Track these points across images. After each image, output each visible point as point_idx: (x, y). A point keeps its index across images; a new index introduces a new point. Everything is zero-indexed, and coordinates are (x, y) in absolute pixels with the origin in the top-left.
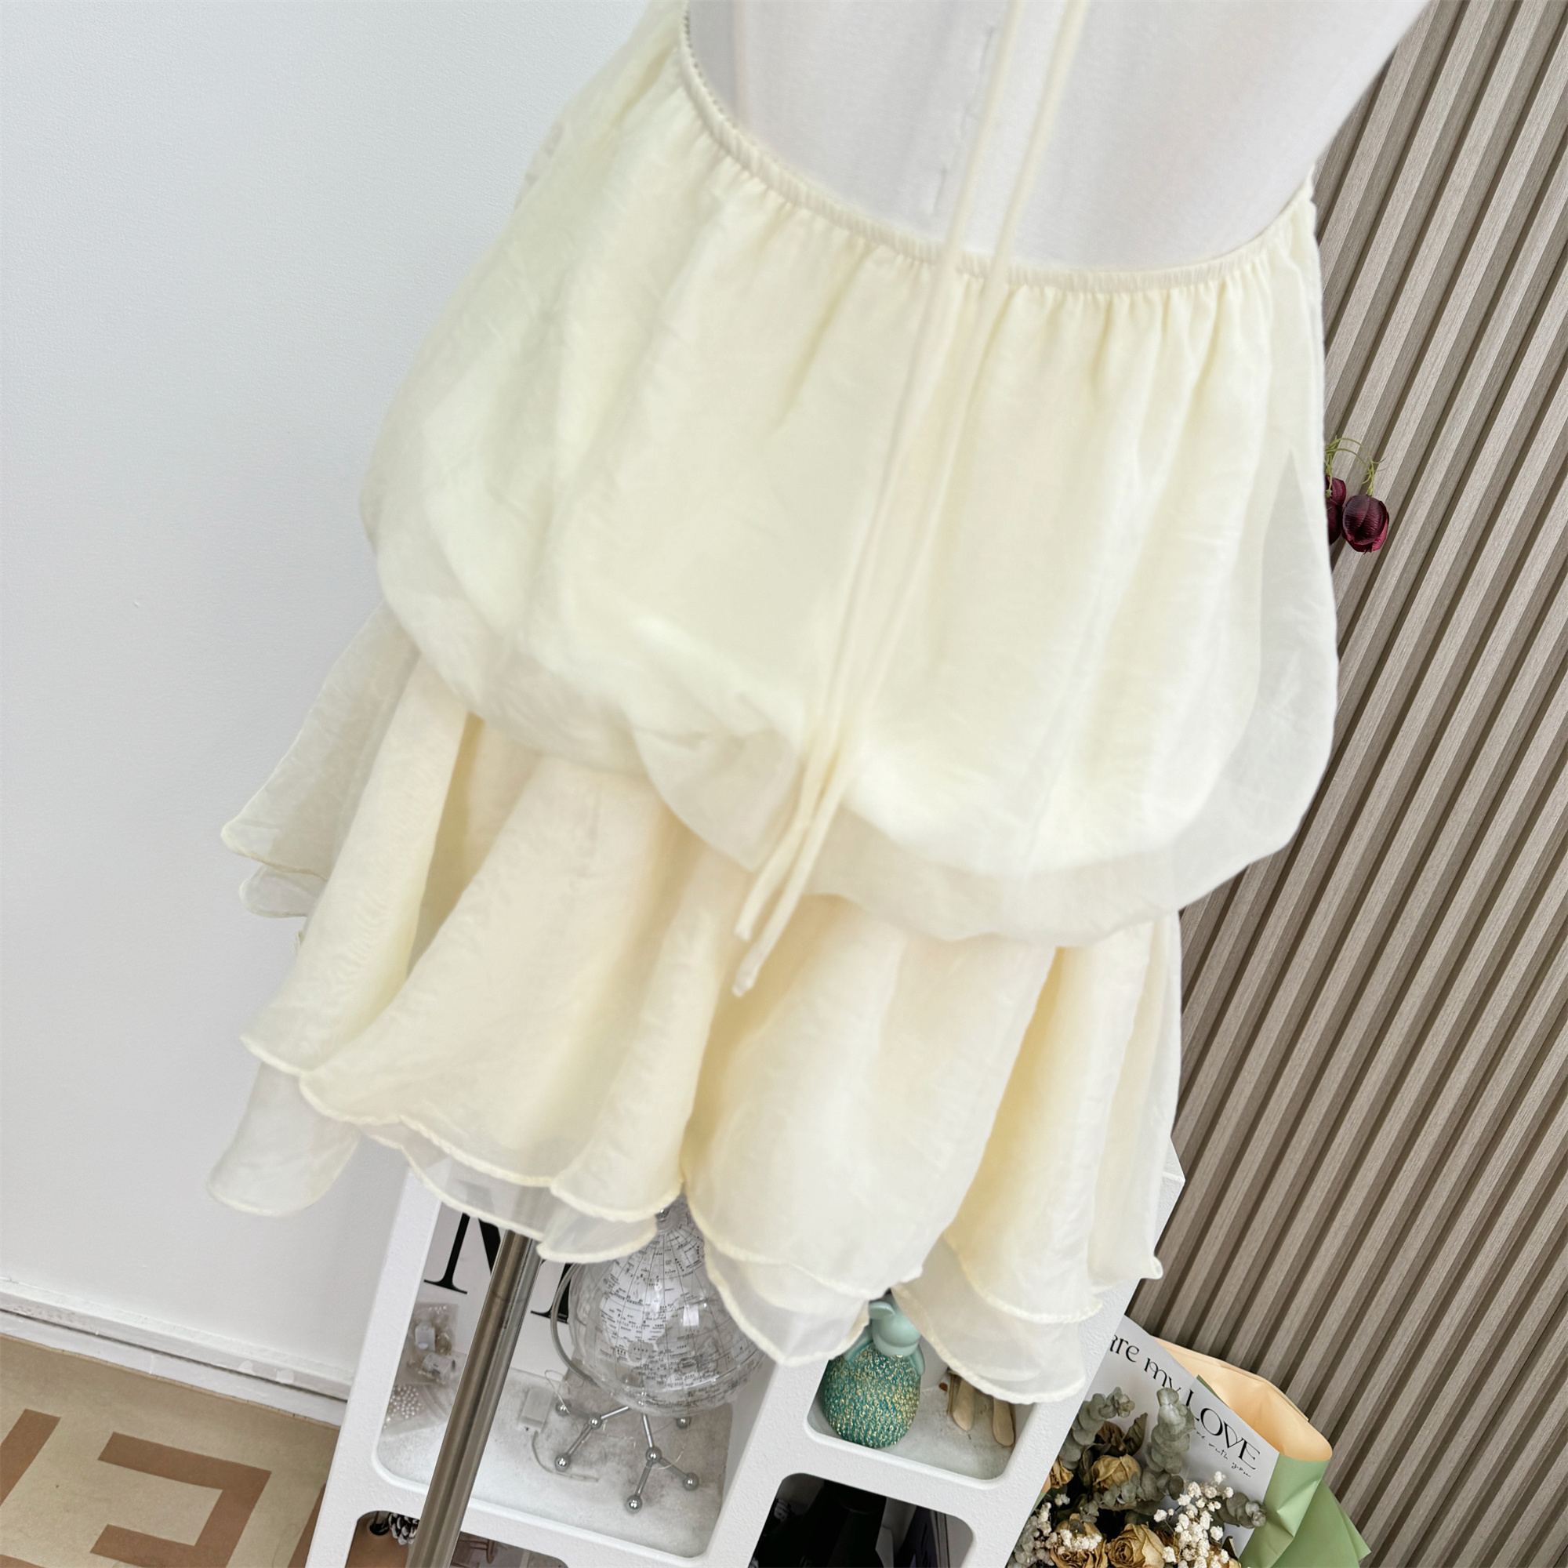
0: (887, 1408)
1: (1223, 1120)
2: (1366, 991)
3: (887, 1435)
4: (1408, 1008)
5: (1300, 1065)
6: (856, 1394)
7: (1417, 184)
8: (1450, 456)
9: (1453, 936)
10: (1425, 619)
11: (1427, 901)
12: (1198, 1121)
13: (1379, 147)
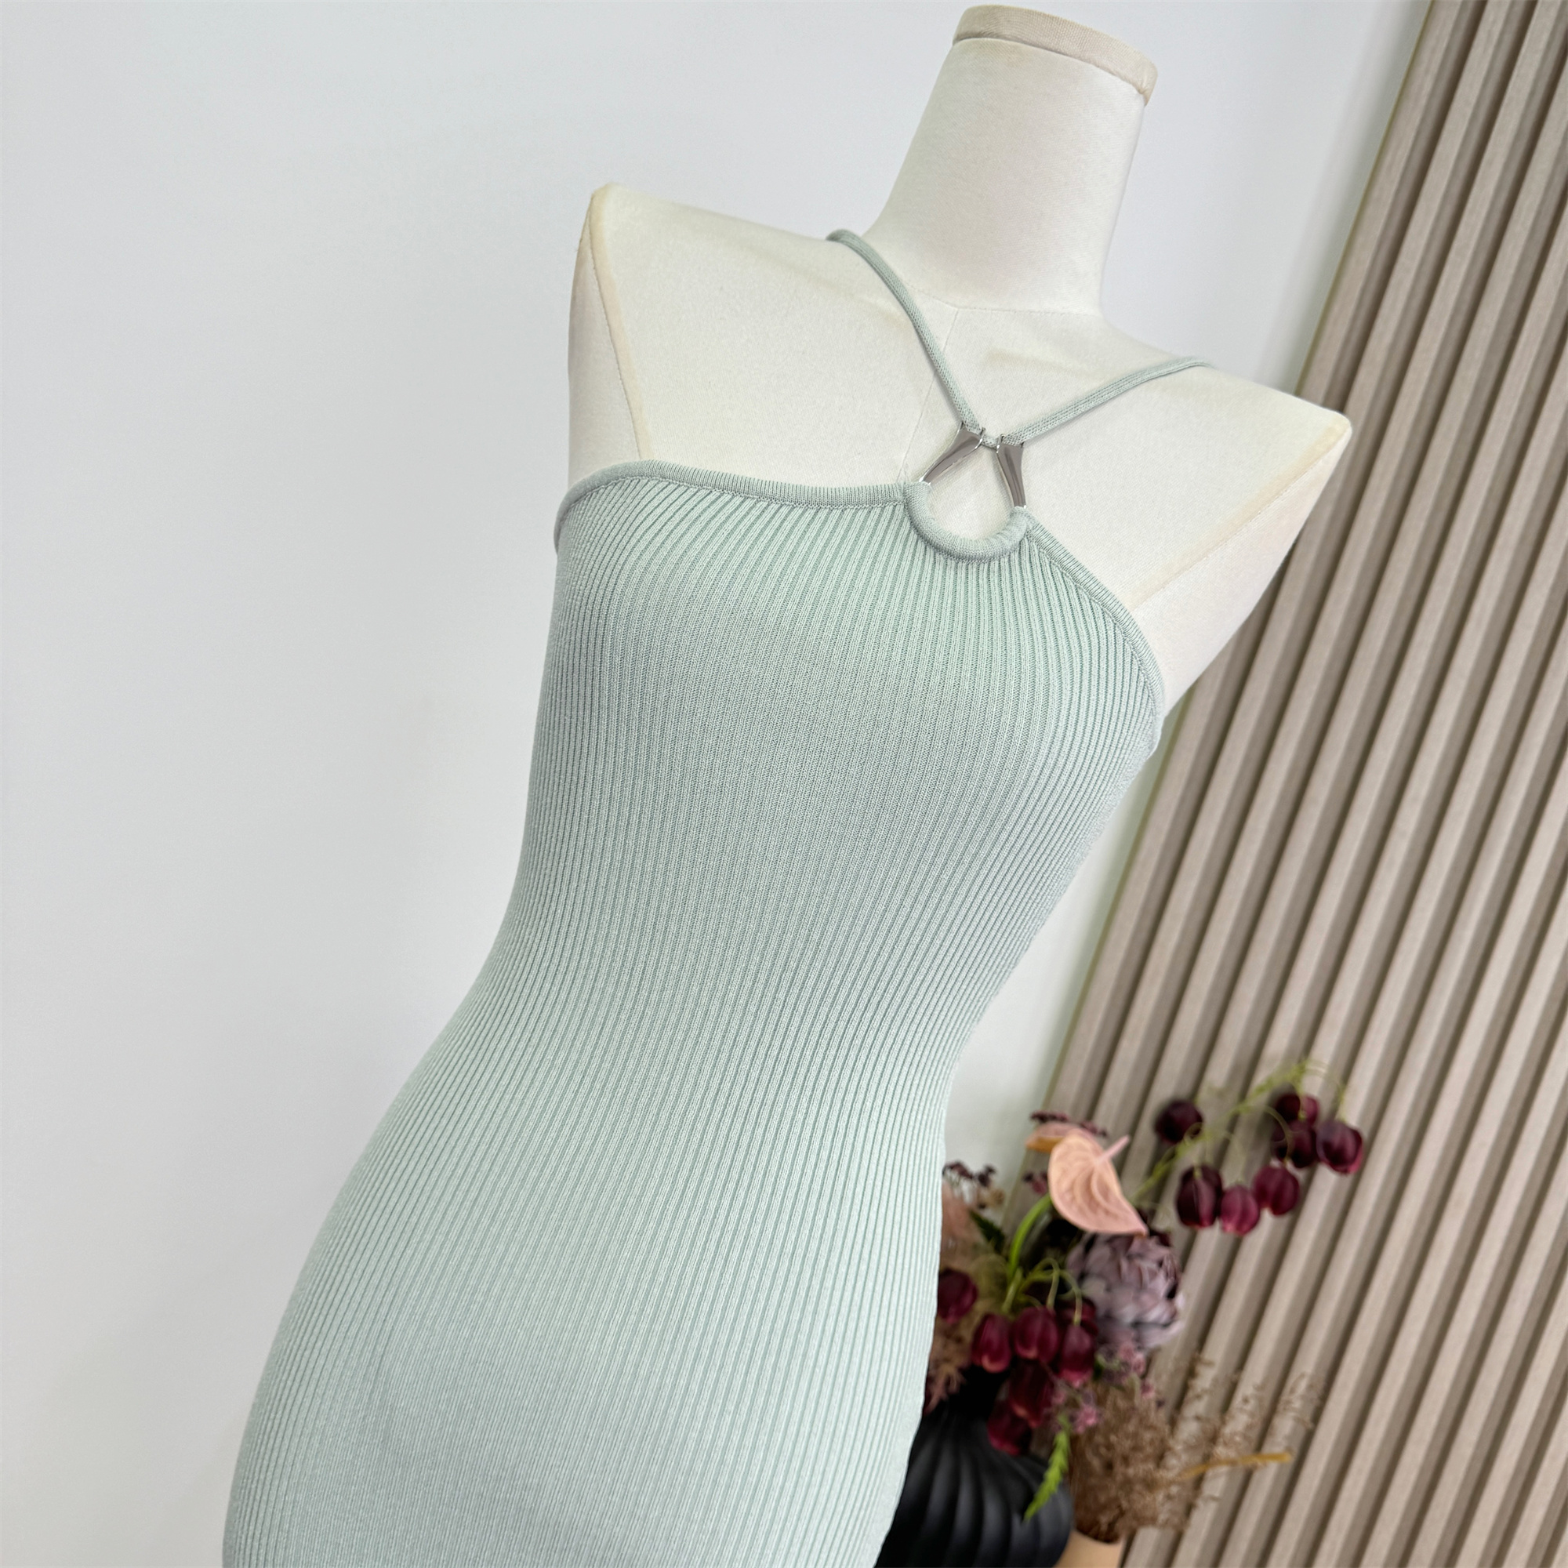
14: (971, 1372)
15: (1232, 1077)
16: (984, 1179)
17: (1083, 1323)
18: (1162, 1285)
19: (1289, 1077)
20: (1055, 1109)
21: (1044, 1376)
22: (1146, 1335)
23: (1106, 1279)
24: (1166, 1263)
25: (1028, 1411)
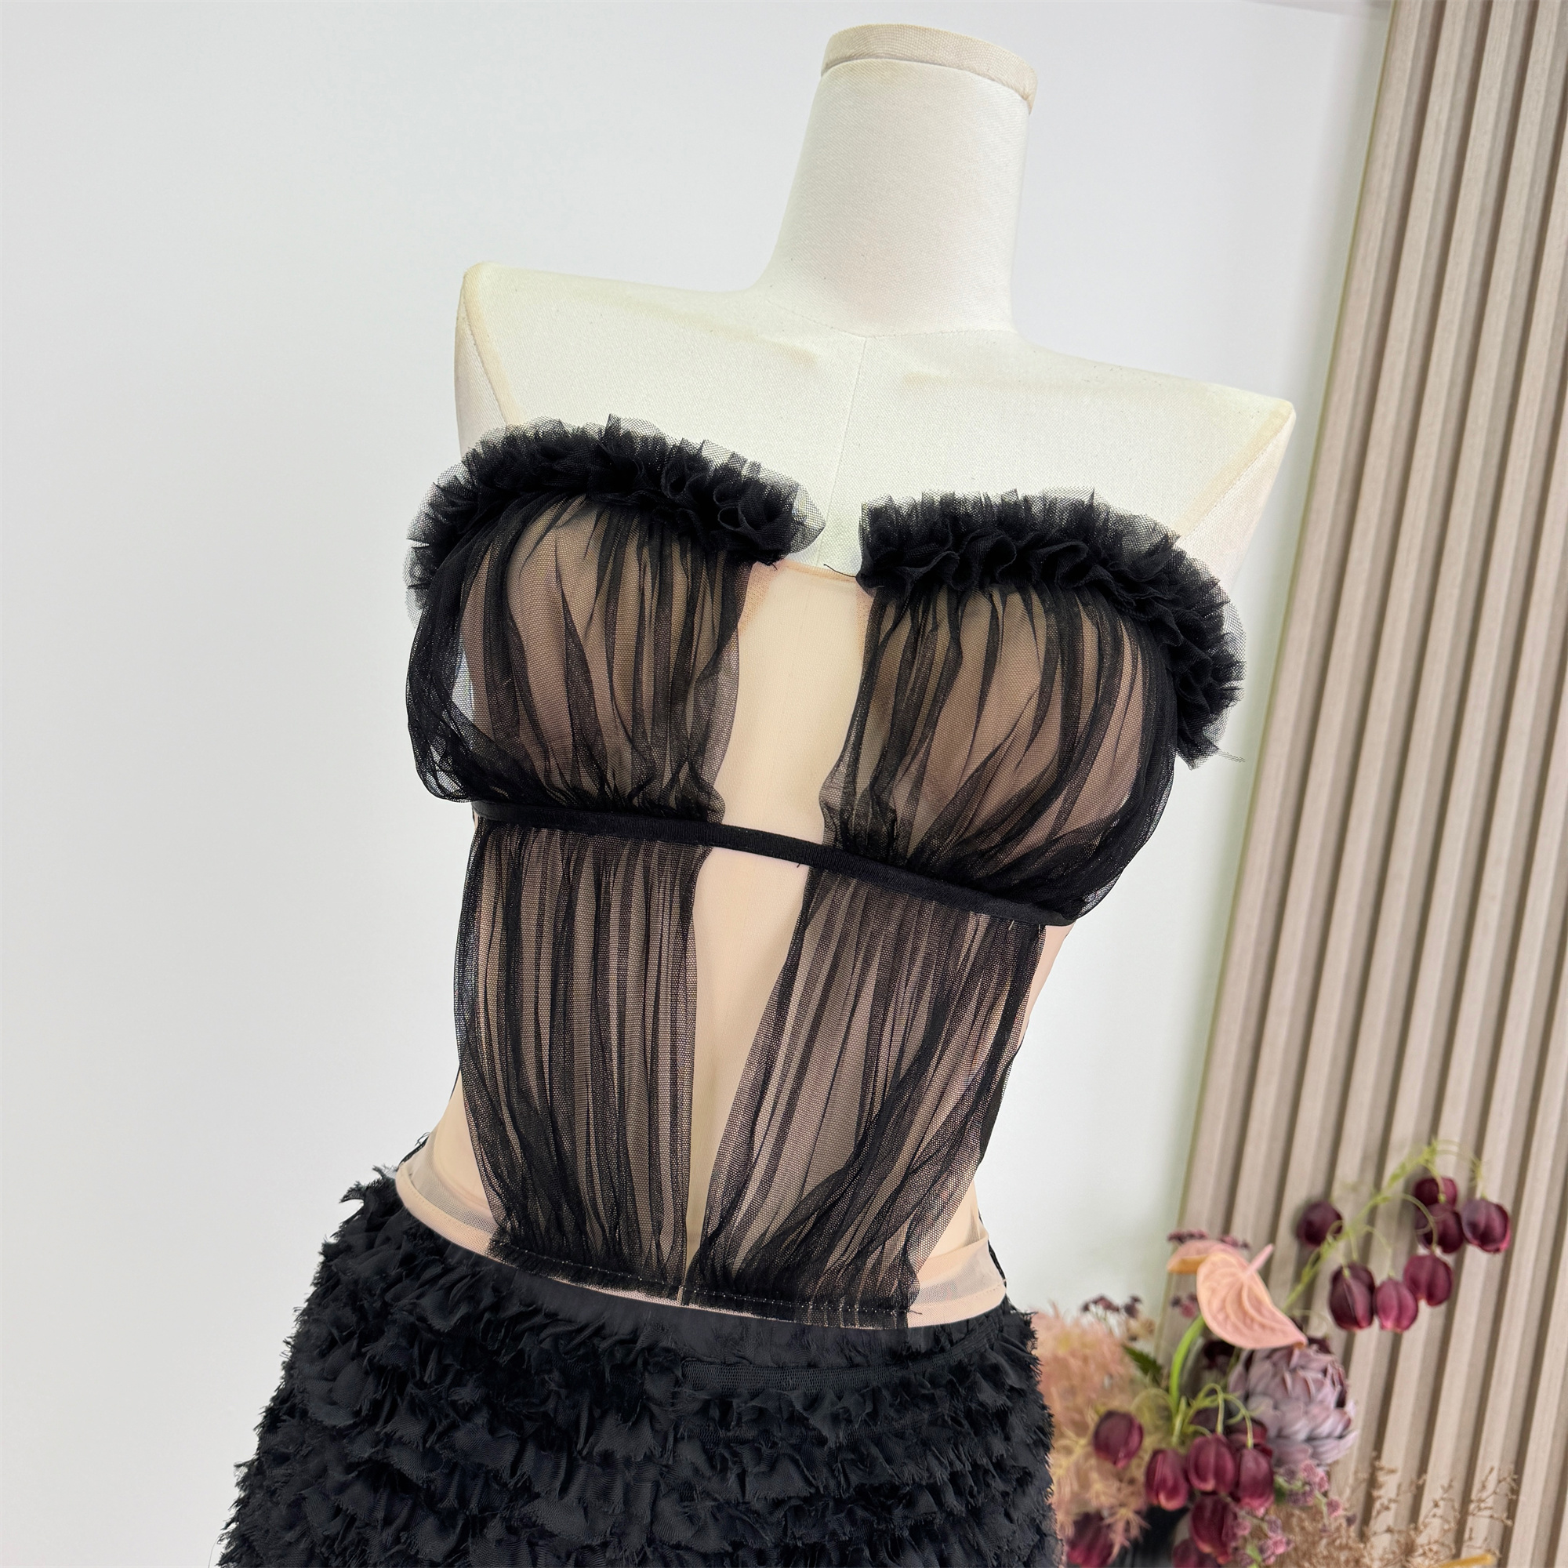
15: (1362, 1170)
16: (1131, 1309)
17: (1256, 1446)
18: (1330, 1394)
19: (1421, 1160)
20: (1189, 1227)
21: (1225, 1507)
22: (1322, 1449)
23: (1271, 1396)
24: (1330, 1371)
25: (1213, 1546)
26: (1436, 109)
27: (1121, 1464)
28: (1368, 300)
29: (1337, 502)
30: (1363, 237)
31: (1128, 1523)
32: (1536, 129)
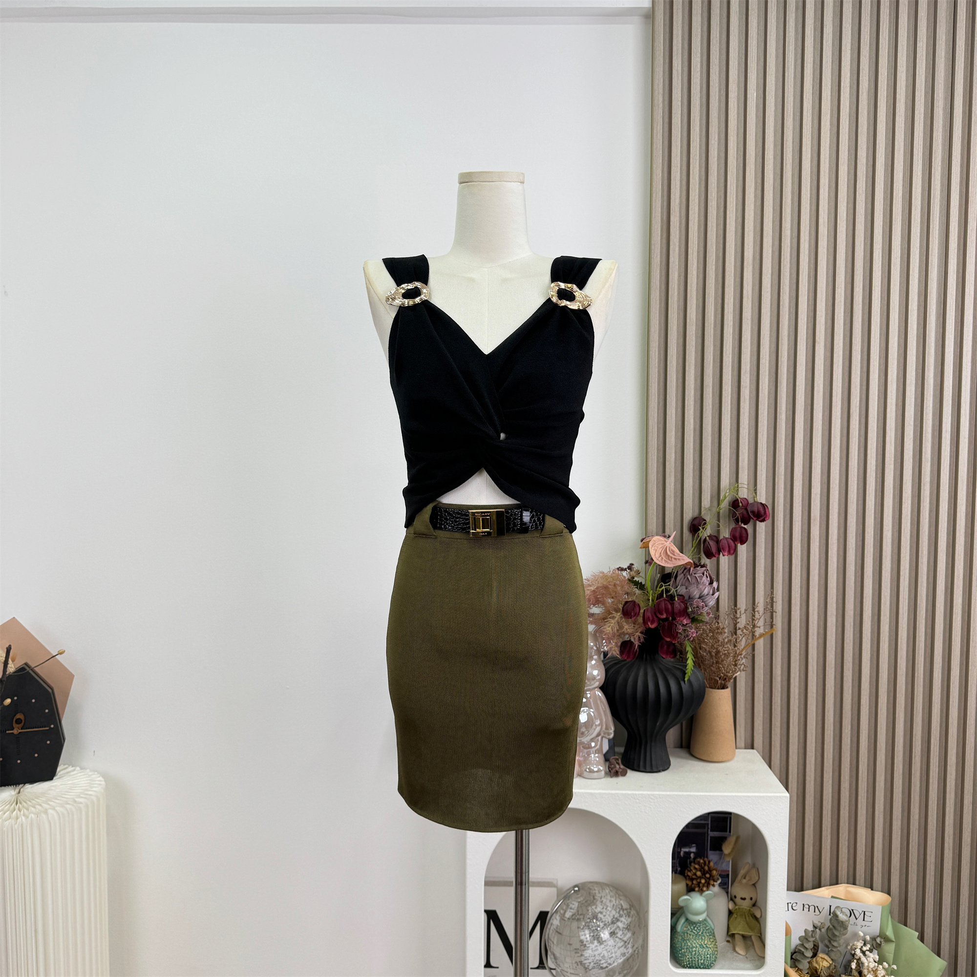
0: (704, 947)
1: (807, 778)
2: (844, 699)
3: (707, 960)
4: (864, 702)
5: (830, 742)
6: (688, 945)
7: (730, 390)
8: (783, 477)
9: (869, 664)
10: (800, 539)
11: (852, 652)
12: (798, 782)
13: (711, 382)
14: (648, 632)
16: (630, 567)
17: (680, 601)
18: (706, 580)
19: (733, 494)
20: (648, 536)
21: (672, 624)
22: (705, 600)
23: (684, 585)
24: (705, 573)
25: (671, 638)
26: (676, 65)
27: (633, 619)
28: (661, 152)
29: (661, 239)
30: (655, 126)
31: (639, 638)
32: (718, 67)
